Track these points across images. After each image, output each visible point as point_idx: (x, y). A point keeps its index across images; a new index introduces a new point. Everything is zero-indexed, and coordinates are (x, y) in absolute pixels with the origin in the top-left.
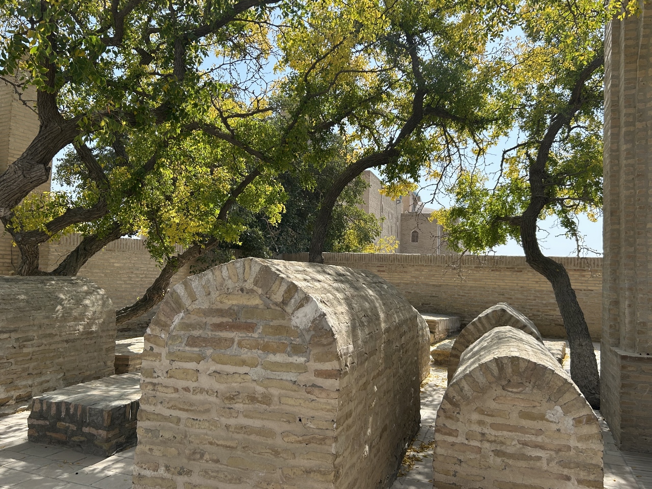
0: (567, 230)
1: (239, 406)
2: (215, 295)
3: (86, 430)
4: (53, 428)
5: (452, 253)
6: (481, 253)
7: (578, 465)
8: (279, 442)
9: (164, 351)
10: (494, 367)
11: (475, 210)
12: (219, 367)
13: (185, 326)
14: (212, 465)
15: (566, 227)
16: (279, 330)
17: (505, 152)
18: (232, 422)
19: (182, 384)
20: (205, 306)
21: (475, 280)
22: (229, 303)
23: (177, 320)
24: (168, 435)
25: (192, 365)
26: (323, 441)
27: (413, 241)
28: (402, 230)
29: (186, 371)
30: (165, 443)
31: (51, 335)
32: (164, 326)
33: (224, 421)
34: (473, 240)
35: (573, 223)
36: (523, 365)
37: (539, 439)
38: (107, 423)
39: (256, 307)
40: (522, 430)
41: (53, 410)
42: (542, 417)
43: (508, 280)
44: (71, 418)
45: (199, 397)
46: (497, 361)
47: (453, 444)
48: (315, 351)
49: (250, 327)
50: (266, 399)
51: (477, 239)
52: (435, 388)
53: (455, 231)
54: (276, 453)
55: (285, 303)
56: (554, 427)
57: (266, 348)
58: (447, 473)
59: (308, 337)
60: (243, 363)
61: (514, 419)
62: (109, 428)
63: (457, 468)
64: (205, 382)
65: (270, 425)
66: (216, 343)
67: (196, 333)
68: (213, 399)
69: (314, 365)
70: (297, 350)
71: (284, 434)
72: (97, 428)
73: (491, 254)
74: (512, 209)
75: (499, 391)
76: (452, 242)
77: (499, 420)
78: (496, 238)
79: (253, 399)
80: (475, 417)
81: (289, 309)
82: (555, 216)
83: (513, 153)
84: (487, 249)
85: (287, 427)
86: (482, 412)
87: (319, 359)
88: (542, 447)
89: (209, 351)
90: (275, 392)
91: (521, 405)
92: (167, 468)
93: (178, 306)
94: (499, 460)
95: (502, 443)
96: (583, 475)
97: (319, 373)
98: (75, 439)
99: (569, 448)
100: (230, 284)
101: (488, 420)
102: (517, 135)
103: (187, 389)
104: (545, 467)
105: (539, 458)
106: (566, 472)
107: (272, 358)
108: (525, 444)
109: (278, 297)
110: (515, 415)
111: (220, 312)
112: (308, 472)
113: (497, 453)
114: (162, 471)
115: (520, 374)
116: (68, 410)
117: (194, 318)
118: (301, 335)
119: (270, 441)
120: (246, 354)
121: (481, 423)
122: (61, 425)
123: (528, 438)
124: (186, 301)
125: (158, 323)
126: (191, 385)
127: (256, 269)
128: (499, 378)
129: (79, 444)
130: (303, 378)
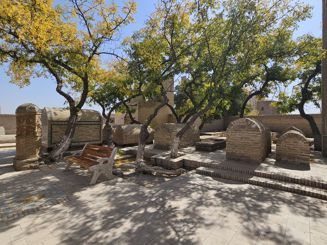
0: (316, 106)
1: (243, 139)
2: (238, 123)
3: (207, 148)
4: (200, 148)
5: (278, 114)
6: (287, 114)
7: (305, 150)
8: (250, 144)
9: (230, 132)
10: (288, 135)
11: (285, 102)
12: (240, 134)
13: (233, 128)
14: (239, 148)
15: (316, 105)
16: (250, 128)
17: (294, 87)
18: (242, 141)
19: (233, 136)
20: (237, 125)
21: (286, 122)
22: (241, 124)
23: (232, 127)
24: (231, 144)
25: (235, 134)
26: (258, 143)
27: (262, 110)
28: (257, 107)
29: (234, 135)
30: (231, 145)
31: (191, 134)
32: (230, 128)
33: (241, 141)
34: (284, 110)
35: (318, 104)
36: (293, 134)
37: (297, 146)
38: (211, 147)
39: (246, 125)
40: (294, 145)
41: (200, 145)
42: (297, 143)
43: (297, 121)
44: (204, 146)
45: (236, 138)
46: (289, 134)
47: (280, 148)
48: (256, 131)
49: (245, 128)
50: (248, 138)
51: (285, 110)
52: (274, 147)
53: (279, 108)
54: (250, 146)
55: (251, 124)
56: (300, 144)
57: (248, 131)
58: (279, 152)
59: (255, 129)
60: (244, 133)
61: (292, 143)
62: (211, 148)
63: (281, 151)
64: (237, 136)
65: (249, 142)
66: (239, 130)
67: (235, 129)
68: (239, 138)
69: (256, 133)
70: (253, 131)
71: (251, 143)
72: (209, 147)
73: (291, 114)
74: (296, 102)
75: (289, 139)
76: (278, 111)
77: (289, 143)
78: (291, 110)
79: (246, 138)
80: (284, 143)
81: (251, 125)
82: (312, 102)
83: (297, 87)
84: (289, 113)
85: (252, 142)
86: (285, 142)
87: (257, 132)
88: (297, 148)
89: (238, 132)
90: (249, 137)
91: (293, 141)
92: (232, 148)
93: (232, 125)
94: (289, 150)
95: (290, 147)
96: (306, 152)
97: (257, 134)
98: (205, 149)
99: (303, 148)
100: (241, 122)
101: (286, 143)
102: (298, 81)
103: (234, 137)
104: (298, 151)
105: (297, 149)
106: (302, 151)
107: (248, 132)
108: (294, 147)
109: (249, 123)
110: (292, 142)
111: (239, 126)
112: (256, 148)
113: (288, 149)
114: (231, 149)
115: (293, 136)
116: (203, 145)
117: (235, 127)
118: (254, 129)
119: (249, 144)
120: (244, 132)
121: (285, 144)
122: (202, 147)
123: (295, 146)
124: (233, 124)
125: (229, 128)
126: (235, 136)
127: (245, 119)
128: (289, 136)
129: (206, 150)
130: (254, 135)
